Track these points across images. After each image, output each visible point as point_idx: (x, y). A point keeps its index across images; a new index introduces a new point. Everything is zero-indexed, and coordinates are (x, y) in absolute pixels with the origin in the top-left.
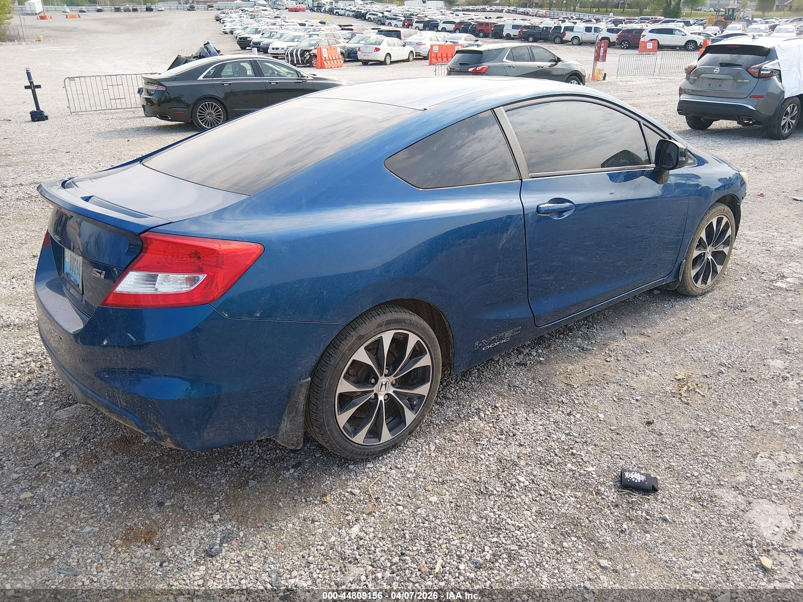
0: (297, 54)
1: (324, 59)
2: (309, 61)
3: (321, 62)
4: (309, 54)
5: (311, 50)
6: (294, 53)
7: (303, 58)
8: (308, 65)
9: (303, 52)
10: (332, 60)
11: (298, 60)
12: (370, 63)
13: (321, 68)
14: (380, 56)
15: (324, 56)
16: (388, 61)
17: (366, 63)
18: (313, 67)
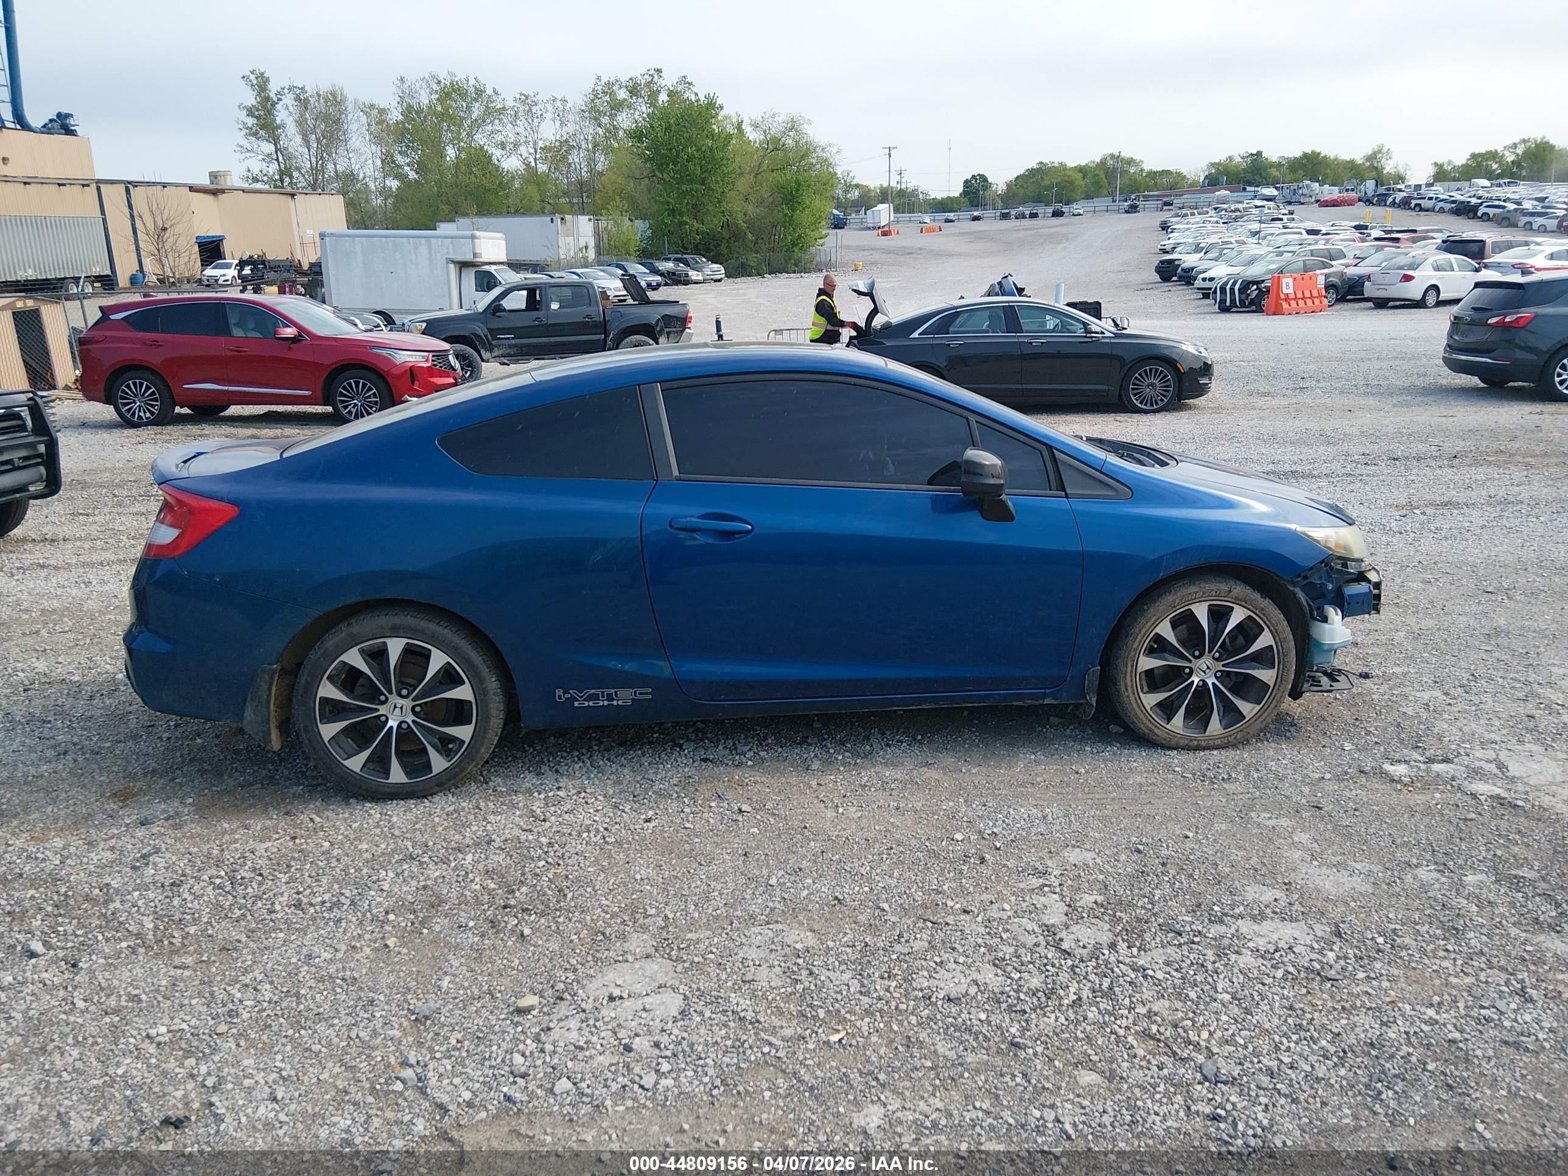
0: (1232, 290)
1: (1282, 296)
2: (1257, 300)
3: (1277, 301)
4: (1258, 288)
5: (1263, 281)
6: (1228, 287)
7: (1243, 296)
8: (1254, 308)
9: (1247, 285)
10: (1304, 298)
11: (1233, 301)
12: (1391, 304)
13: (1274, 314)
14: (1414, 291)
15: (1285, 291)
16: (1431, 300)
17: (1382, 304)
18: (1263, 311)
